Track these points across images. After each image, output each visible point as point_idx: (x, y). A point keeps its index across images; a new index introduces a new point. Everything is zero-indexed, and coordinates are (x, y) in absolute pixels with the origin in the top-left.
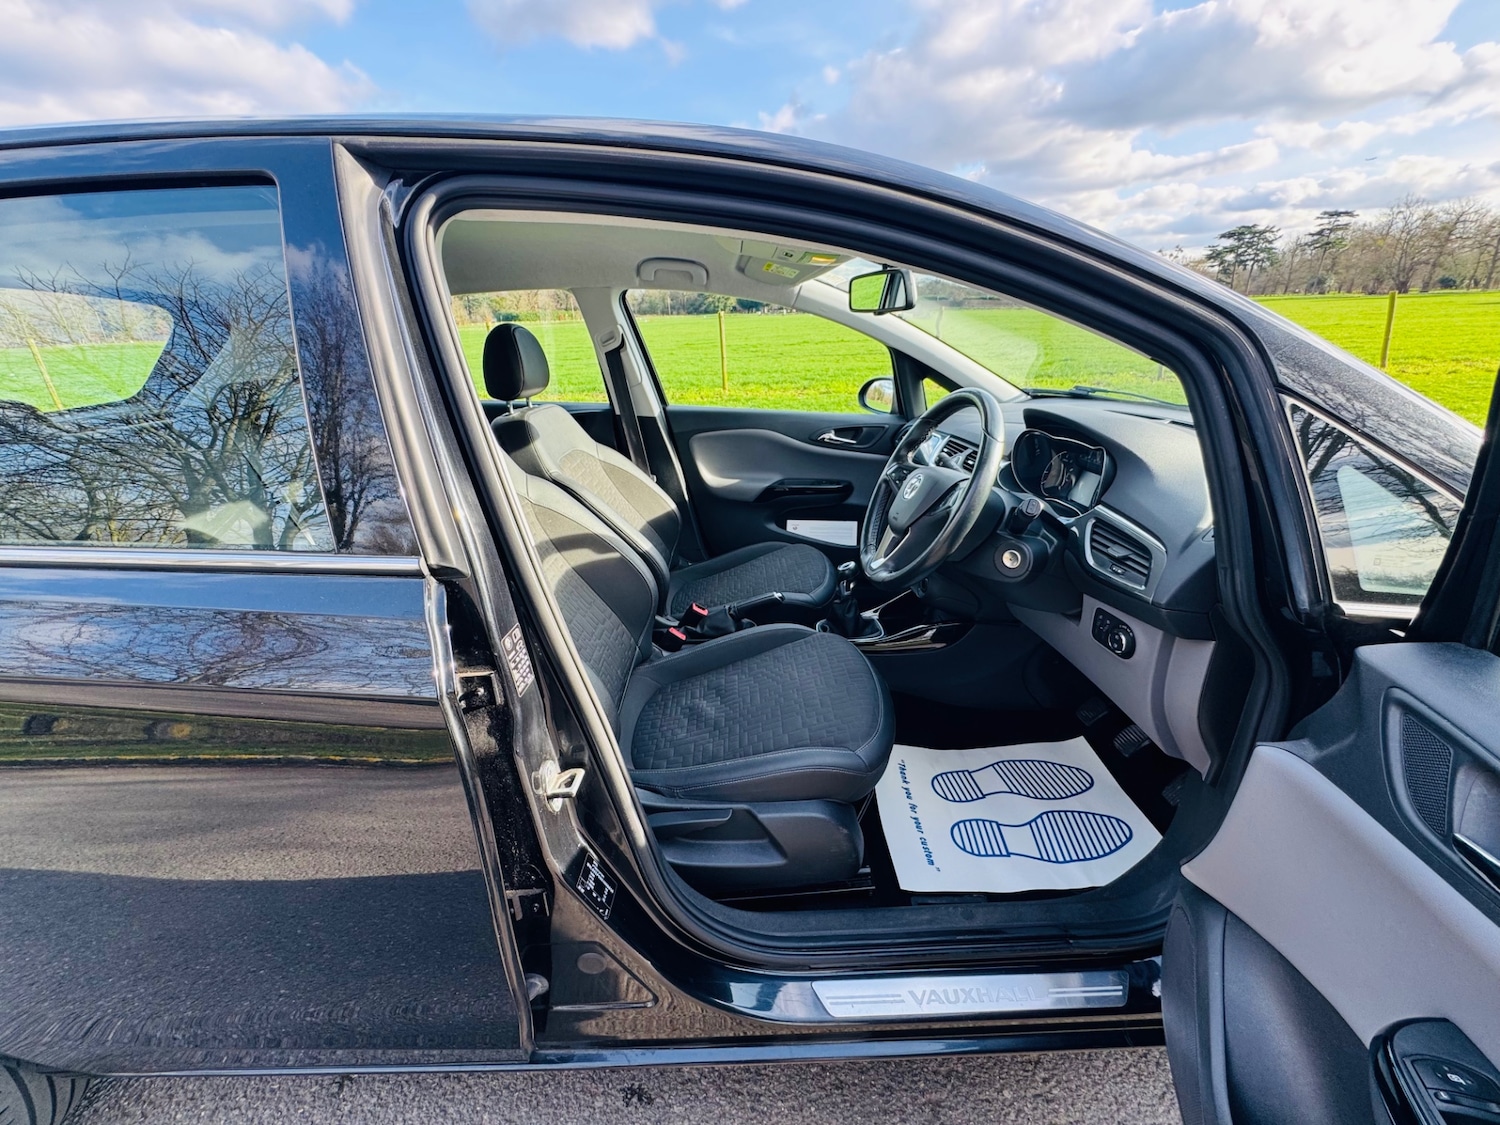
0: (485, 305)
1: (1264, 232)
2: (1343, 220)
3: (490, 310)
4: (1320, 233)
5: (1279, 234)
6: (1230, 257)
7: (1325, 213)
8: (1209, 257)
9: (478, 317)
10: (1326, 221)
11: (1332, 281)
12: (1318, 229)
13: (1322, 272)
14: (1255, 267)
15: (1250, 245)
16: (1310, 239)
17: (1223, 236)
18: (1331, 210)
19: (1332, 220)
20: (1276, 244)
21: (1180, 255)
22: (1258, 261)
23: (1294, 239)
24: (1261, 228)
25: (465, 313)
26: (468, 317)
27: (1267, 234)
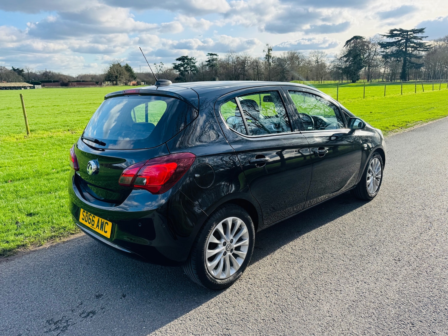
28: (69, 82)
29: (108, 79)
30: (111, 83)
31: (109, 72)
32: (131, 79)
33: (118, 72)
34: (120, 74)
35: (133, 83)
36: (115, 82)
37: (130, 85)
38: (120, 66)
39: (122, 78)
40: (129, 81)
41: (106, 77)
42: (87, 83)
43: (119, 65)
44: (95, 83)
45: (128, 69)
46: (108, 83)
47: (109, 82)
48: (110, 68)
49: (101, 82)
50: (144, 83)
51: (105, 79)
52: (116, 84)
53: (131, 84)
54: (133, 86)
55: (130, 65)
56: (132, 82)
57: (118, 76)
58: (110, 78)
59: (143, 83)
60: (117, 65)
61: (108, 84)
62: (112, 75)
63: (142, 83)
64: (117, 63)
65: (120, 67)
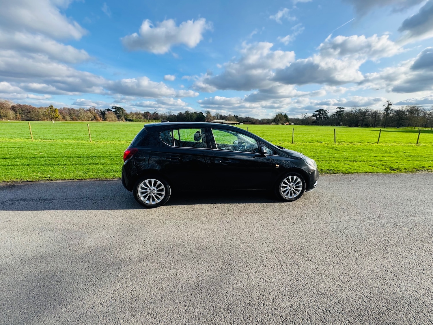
0: (123, 116)
1: (325, 111)
2: (342, 110)
3: (124, 118)
4: (338, 112)
5: (328, 112)
6: (318, 116)
7: (338, 108)
8: (313, 116)
9: (121, 120)
10: (338, 109)
11: (341, 123)
12: (337, 111)
13: (339, 121)
14: (324, 119)
15: (322, 114)
16: (335, 113)
17: (316, 111)
18: (339, 107)
19: (340, 109)
20: (328, 114)
21: (307, 115)
22: (324, 117)
23: (332, 113)
24: (324, 110)
25: (116, 118)
26: (117, 120)
27: (326, 112)
39: (281, 121)
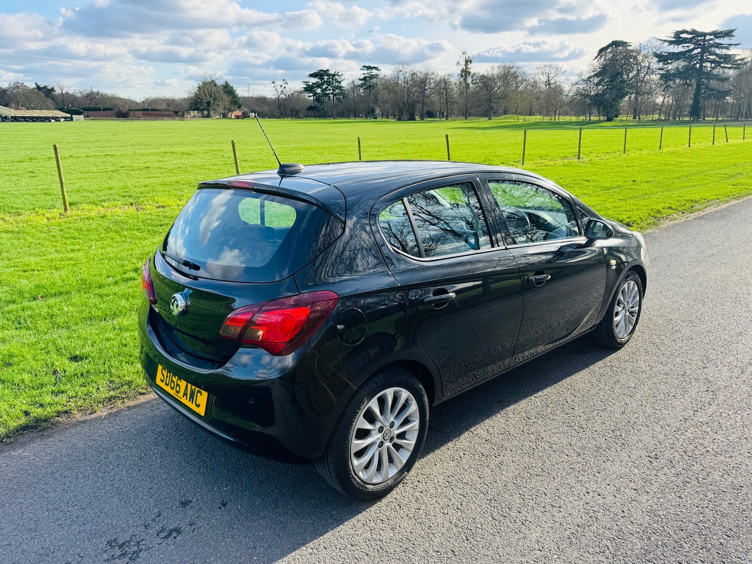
1: (334, 75)
2: (374, 72)
4: (365, 78)
7: (364, 67)
10: (365, 72)
12: (363, 76)
16: (360, 82)
17: (310, 76)
18: (366, 64)
19: (368, 71)
21: (287, 86)
22: (336, 94)
23: (352, 82)
24: (332, 72)
27: (336, 77)
28: (129, 110)
29: (195, 106)
30: (200, 114)
31: (196, 95)
32: (233, 108)
33: (211, 96)
34: (215, 99)
35: (235, 115)
36: (206, 112)
37: (231, 118)
38: (215, 85)
39: (219, 105)
40: (230, 110)
41: (192, 103)
42: (159, 112)
43: (213, 83)
44: (173, 113)
45: (228, 90)
46: (194, 113)
47: (196, 112)
48: (199, 87)
49: (183, 112)
50: (255, 114)
51: (190, 107)
52: (208, 116)
53: (233, 117)
54: (235, 119)
55: (231, 84)
56: (234, 112)
57: (212, 102)
58: (199, 106)
59: (253, 114)
60: (211, 83)
61: (195, 116)
62: (201, 99)
63: (251, 114)
64: (209, 80)
65: (214, 87)
